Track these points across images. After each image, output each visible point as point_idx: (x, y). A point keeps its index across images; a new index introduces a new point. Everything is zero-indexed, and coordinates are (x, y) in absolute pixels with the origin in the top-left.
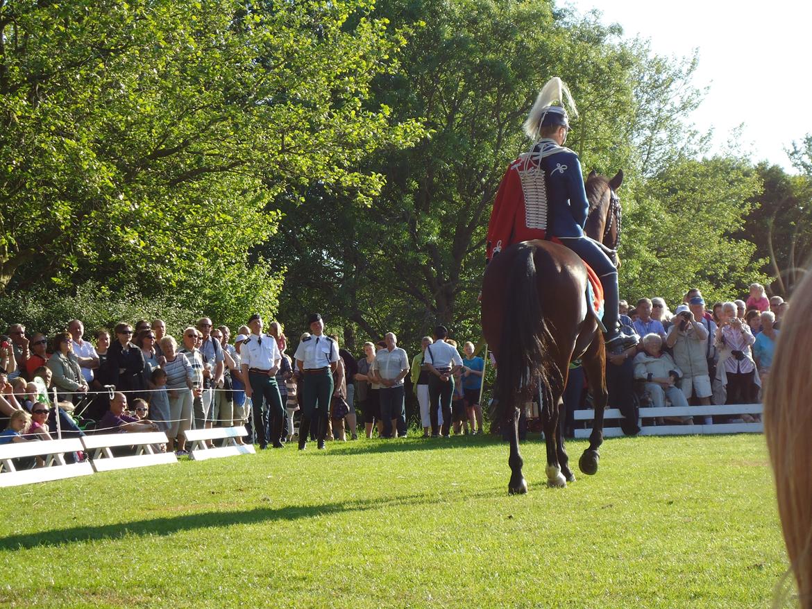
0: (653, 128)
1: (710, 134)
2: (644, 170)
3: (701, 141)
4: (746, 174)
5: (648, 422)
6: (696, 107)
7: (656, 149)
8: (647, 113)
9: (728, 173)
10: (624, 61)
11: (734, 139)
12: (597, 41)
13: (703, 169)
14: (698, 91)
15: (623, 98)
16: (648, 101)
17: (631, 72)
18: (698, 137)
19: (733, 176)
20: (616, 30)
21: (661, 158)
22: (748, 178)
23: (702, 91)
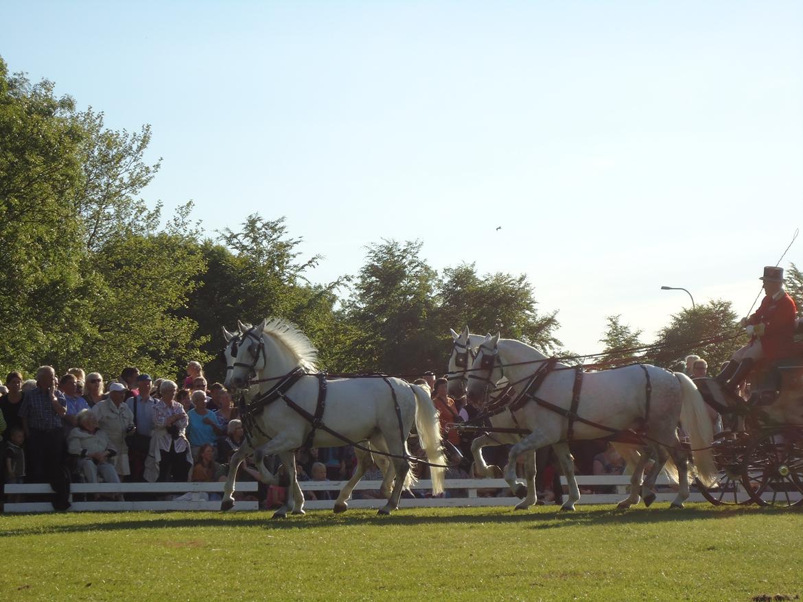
0: (100, 203)
1: (157, 211)
2: (90, 244)
3: (149, 218)
4: (191, 253)
5: (79, 497)
6: (145, 184)
7: (104, 223)
8: (96, 187)
9: (174, 251)
10: (74, 135)
11: (181, 218)
12: (47, 112)
13: (150, 245)
14: (147, 168)
15: (71, 172)
16: (97, 176)
17: (81, 146)
18: (145, 213)
19: (178, 253)
20: (68, 104)
21: (107, 233)
22: (192, 257)
23: (152, 169)
